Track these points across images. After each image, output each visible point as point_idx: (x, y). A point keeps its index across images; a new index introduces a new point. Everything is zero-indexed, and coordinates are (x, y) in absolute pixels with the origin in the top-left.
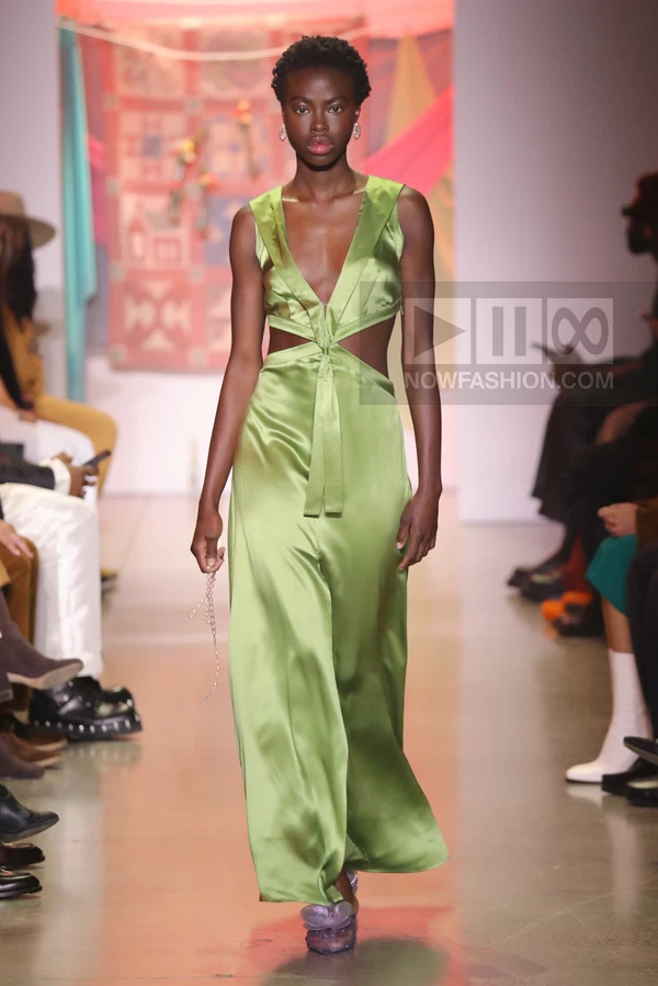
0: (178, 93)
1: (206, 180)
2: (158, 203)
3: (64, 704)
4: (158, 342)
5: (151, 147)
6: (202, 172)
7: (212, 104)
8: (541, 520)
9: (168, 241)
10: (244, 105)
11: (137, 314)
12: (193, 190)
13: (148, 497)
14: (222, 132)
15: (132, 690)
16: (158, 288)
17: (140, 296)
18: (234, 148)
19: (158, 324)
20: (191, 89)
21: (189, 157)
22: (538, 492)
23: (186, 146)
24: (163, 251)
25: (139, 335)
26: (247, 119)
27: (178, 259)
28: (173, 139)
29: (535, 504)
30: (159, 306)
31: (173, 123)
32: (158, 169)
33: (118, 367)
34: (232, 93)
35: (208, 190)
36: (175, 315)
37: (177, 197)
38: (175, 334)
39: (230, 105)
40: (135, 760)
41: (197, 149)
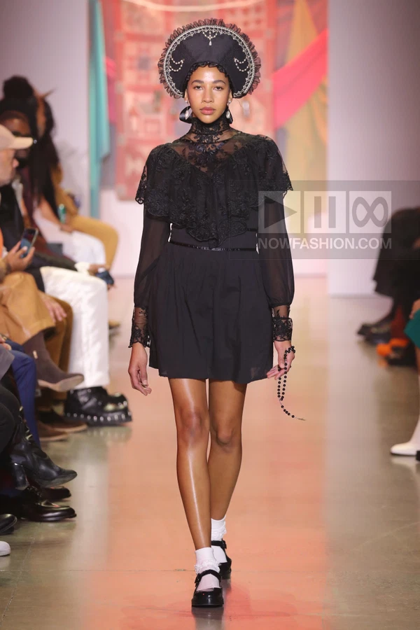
0: (160, 31)
2: (147, 98)
3: (85, 403)
5: (144, 64)
9: (153, 122)
11: (133, 166)
16: (146, 150)
17: (135, 155)
20: (168, 29)
24: (150, 127)
25: (134, 179)
27: (159, 132)
32: (148, 77)
33: (122, 198)
37: (159, 96)
40: (128, 437)
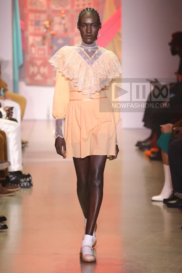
0: (45, 8)
1: (52, 32)
2: (39, 39)
3: (11, 178)
4: (39, 77)
5: (37, 23)
6: (51, 30)
7: (54, 11)
8: (144, 128)
9: (42, 49)
10: (63, 12)
11: (33, 70)
12: (49, 35)
13: (35, 121)
14: (57, 19)
15: (31, 174)
16: (39, 63)
17: (34, 65)
18: (60, 24)
19: (39, 72)
20: (48, 7)
21: (48, 26)
22: (144, 120)
23: (47, 23)
24: (40, 52)
25: (33, 76)
26: (64, 15)
27: (44, 54)
28: (44, 21)
29: (143, 124)
30: (39, 67)
31: (43, 17)
32: (39, 29)
33: (28, 84)
34: (60, 8)
35: (53, 35)
36: (43, 70)
37: (44, 38)
38: (43, 75)
39: (59, 12)
41: (50, 24)
